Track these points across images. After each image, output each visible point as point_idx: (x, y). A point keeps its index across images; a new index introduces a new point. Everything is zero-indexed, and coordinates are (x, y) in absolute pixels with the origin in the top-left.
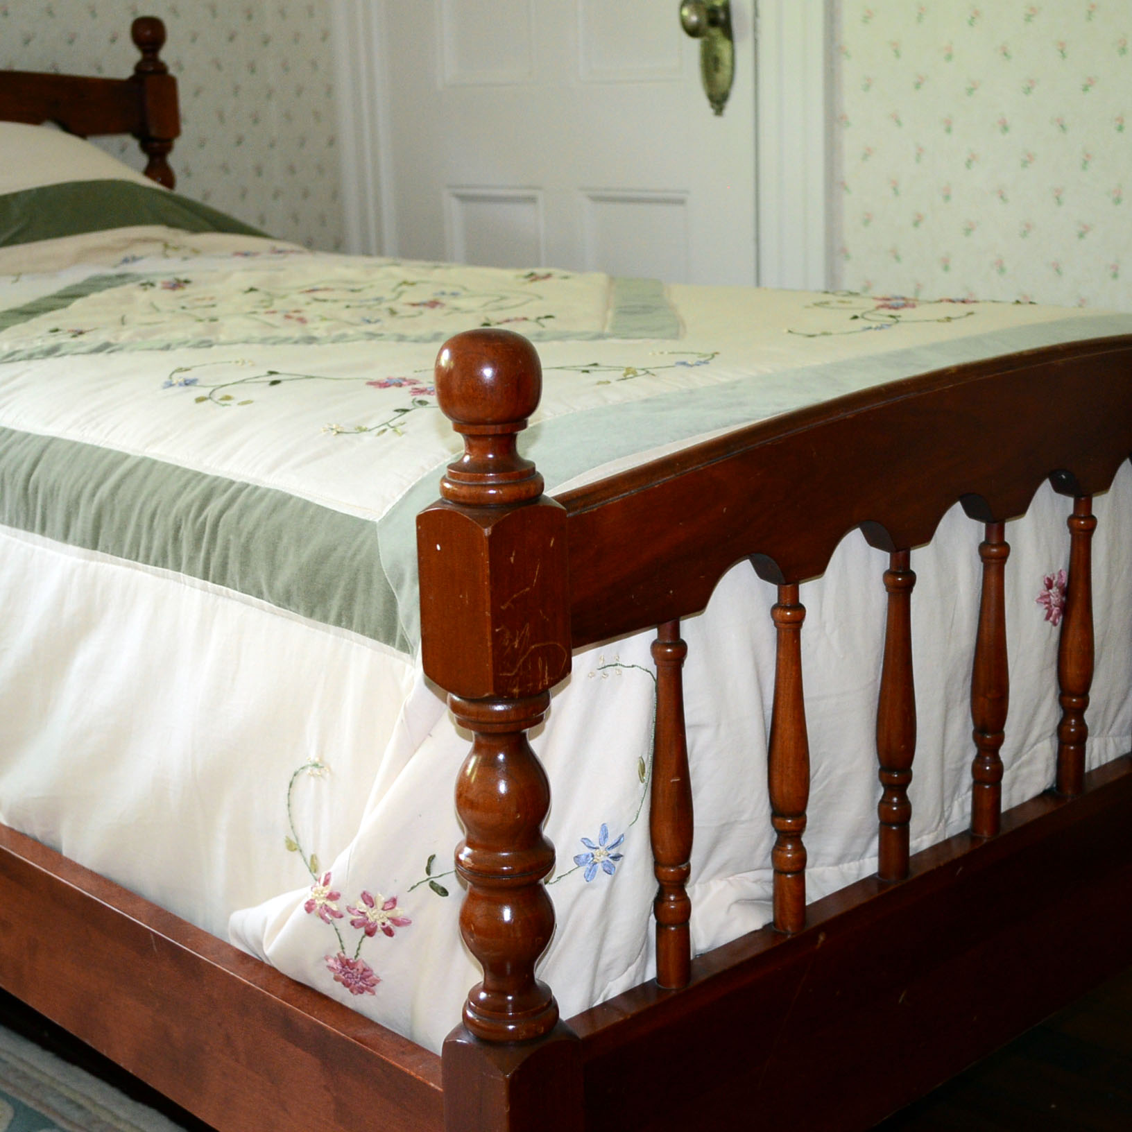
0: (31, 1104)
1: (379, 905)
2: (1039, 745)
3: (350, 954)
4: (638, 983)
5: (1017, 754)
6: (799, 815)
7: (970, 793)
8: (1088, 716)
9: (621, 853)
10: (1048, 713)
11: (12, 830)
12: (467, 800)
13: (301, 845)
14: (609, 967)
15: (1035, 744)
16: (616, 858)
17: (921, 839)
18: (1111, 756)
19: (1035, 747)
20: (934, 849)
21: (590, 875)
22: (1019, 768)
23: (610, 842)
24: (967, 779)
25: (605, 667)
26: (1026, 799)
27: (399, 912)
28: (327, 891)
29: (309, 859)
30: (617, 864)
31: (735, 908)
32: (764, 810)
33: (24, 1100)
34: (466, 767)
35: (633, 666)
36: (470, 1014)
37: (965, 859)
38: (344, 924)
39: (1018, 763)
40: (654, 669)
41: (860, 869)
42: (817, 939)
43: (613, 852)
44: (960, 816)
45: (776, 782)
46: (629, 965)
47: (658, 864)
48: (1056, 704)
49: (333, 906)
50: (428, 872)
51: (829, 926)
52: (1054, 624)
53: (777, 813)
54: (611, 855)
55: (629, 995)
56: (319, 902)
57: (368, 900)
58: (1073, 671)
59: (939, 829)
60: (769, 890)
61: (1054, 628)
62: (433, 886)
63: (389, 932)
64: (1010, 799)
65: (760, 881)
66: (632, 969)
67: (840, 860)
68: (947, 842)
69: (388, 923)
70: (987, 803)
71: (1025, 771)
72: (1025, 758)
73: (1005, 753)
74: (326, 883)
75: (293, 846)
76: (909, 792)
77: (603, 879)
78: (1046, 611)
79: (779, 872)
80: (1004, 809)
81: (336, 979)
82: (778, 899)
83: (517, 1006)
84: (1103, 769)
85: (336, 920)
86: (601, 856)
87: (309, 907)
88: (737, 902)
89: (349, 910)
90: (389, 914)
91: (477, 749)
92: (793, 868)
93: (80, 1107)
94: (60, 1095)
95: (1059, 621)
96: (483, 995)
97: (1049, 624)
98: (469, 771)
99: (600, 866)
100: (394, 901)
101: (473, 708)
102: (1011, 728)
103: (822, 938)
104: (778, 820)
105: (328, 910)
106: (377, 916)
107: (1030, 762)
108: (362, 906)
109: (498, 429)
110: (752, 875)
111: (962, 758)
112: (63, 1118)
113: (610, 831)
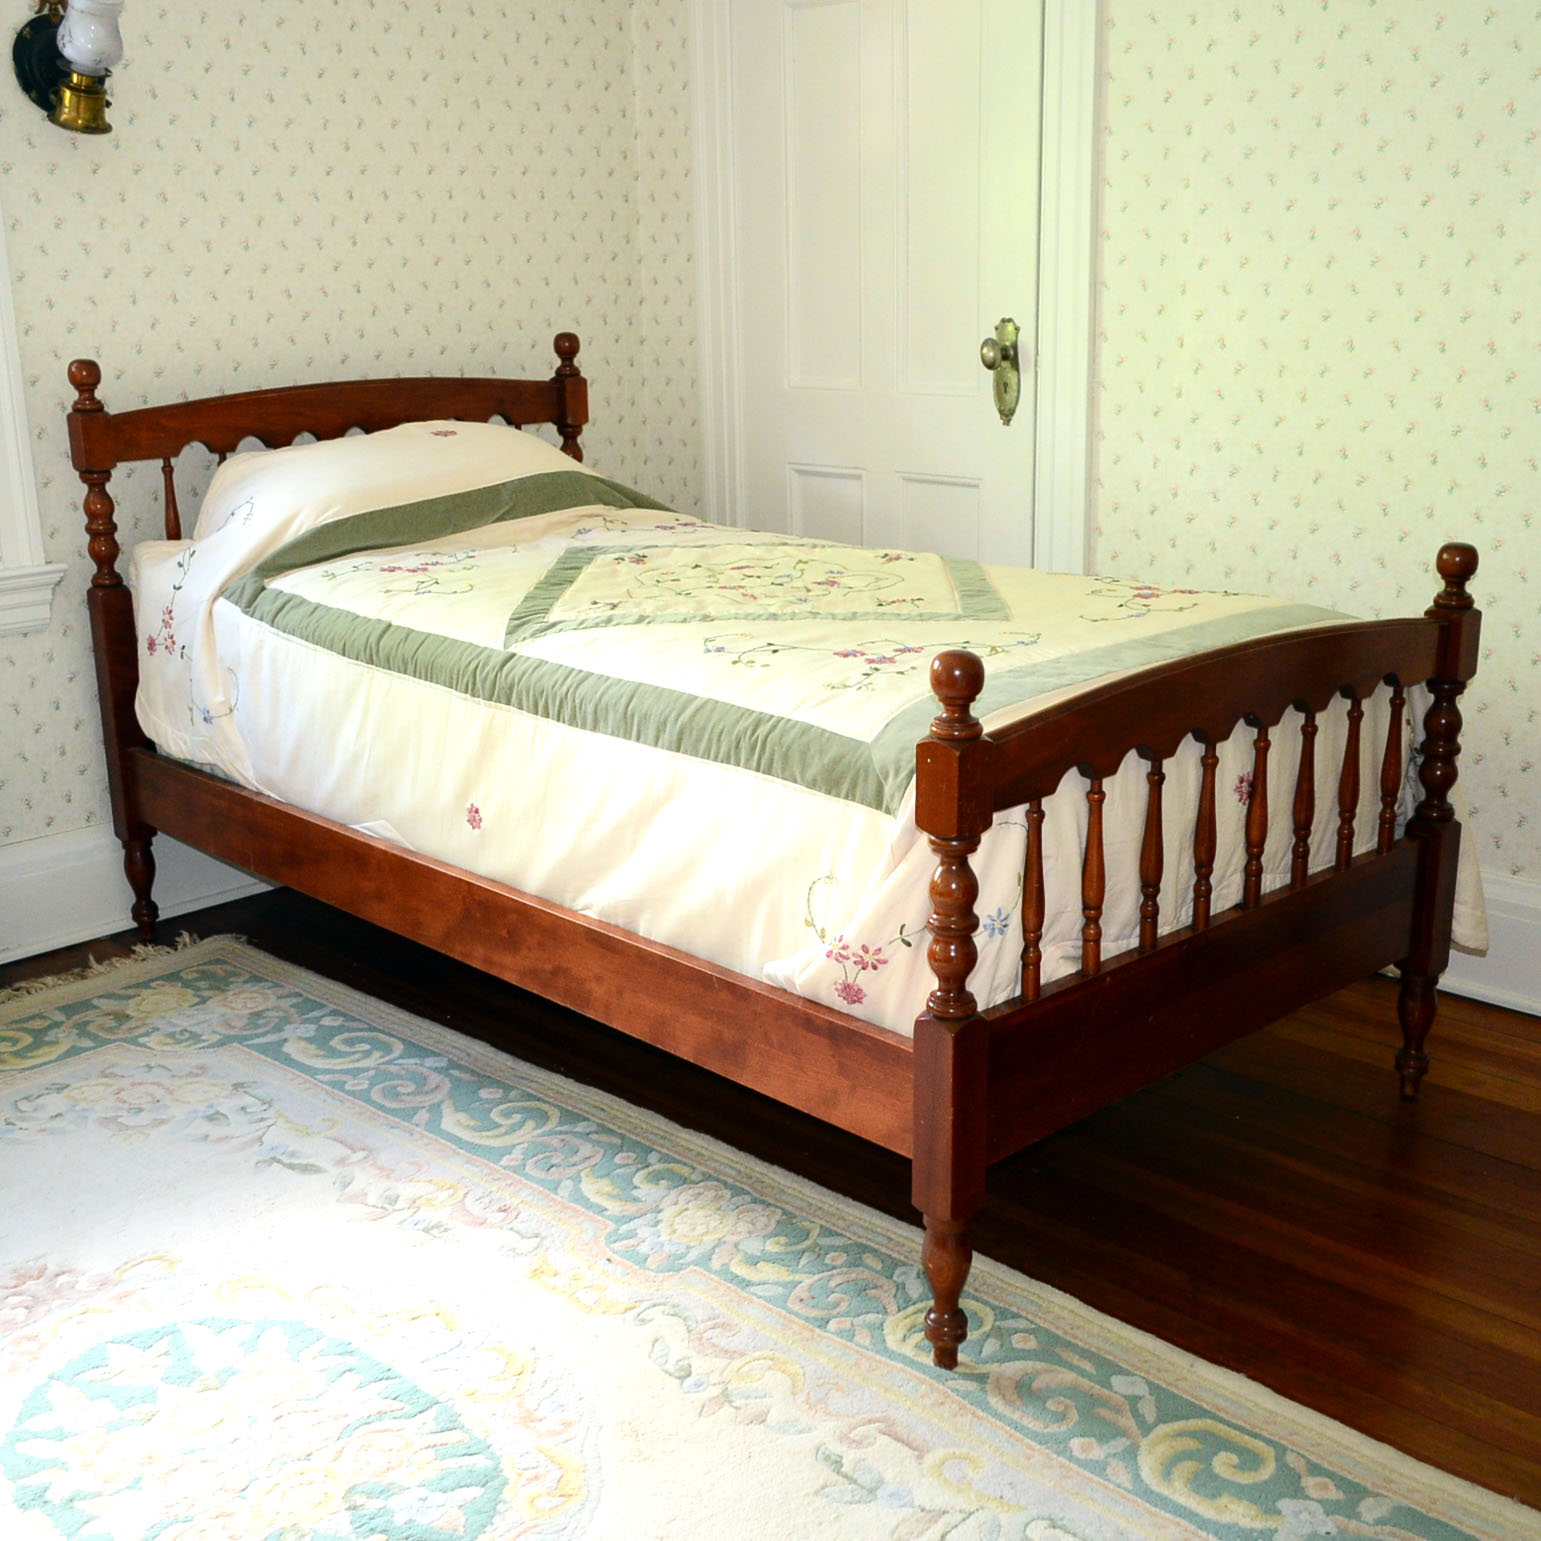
1: (871, 952)
2: (1234, 877)
3: (850, 981)
4: (1011, 997)
5: (1220, 882)
6: (1098, 908)
7: (1192, 904)
8: (1263, 859)
9: (1008, 924)
10: (1239, 858)
12: (935, 891)
13: (815, 923)
14: (997, 988)
15: (1231, 876)
16: (1005, 926)
17: (1163, 930)
18: (1278, 885)
19: (1232, 878)
20: (1170, 935)
21: (991, 935)
22: (1222, 889)
23: (1003, 917)
24: (1191, 895)
25: (1001, 824)
26: (1225, 909)
27: (881, 957)
28: (841, 945)
29: (819, 932)
30: (1005, 929)
31: (1061, 961)
32: (1079, 906)
34: (934, 876)
35: (1015, 824)
36: (931, 1004)
37: (1189, 941)
38: (849, 964)
39: (1222, 886)
40: (1026, 825)
41: (1128, 945)
42: (1106, 979)
43: (1004, 923)
44: (1186, 917)
45: (1086, 893)
46: (1008, 986)
47: (1025, 931)
48: (1244, 852)
49: (844, 953)
50: (901, 933)
51: (1111, 973)
52: (1244, 804)
53: (1086, 907)
54: (1003, 925)
55: (1006, 1003)
56: (835, 951)
57: (865, 949)
58: (1255, 834)
59: (1174, 923)
60: (1080, 952)
61: (1244, 806)
62: (903, 941)
63: (875, 968)
64: (1216, 908)
65: (1073, 946)
66: (1009, 988)
67: (1117, 939)
68: (1178, 932)
69: (875, 962)
70: (1201, 909)
71: (1225, 891)
72: (1225, 883)
73: (1213, 880)
74: (840, 940)
75: (809, 923)
76: (1158, 899)
77: (998, 937)
78: (1240, 797)
79: (1086, 941)
80: (1212, 913)
81: (839, 996)
82: (1084, 958)
83: (956, 1000)
84: (1273, 893)
85: (845, 961)
86: (998, 925)
87: (829, 955)
88: (1062, 958)
89: (854, 955)
90: (876, 957)
91: (942, 863)
92: (1094, 937)
94: (586, 1103)
95: (1247, 802)
96: (939, 994)
97: (1241, 804)
98: (936, 878)
99: (997, 931)
100: (880, 950)
101: (944, 843)
102: (1217, 864)
103: (1108, 979)
104: (1087, 912)
105: (841, 955)
106: (868, 958)
107: (1228, 886)
108: (861, 953)
109: (959, 702)
110: (1069, 943)
111: (1189, 880)
113: (1003, 912)
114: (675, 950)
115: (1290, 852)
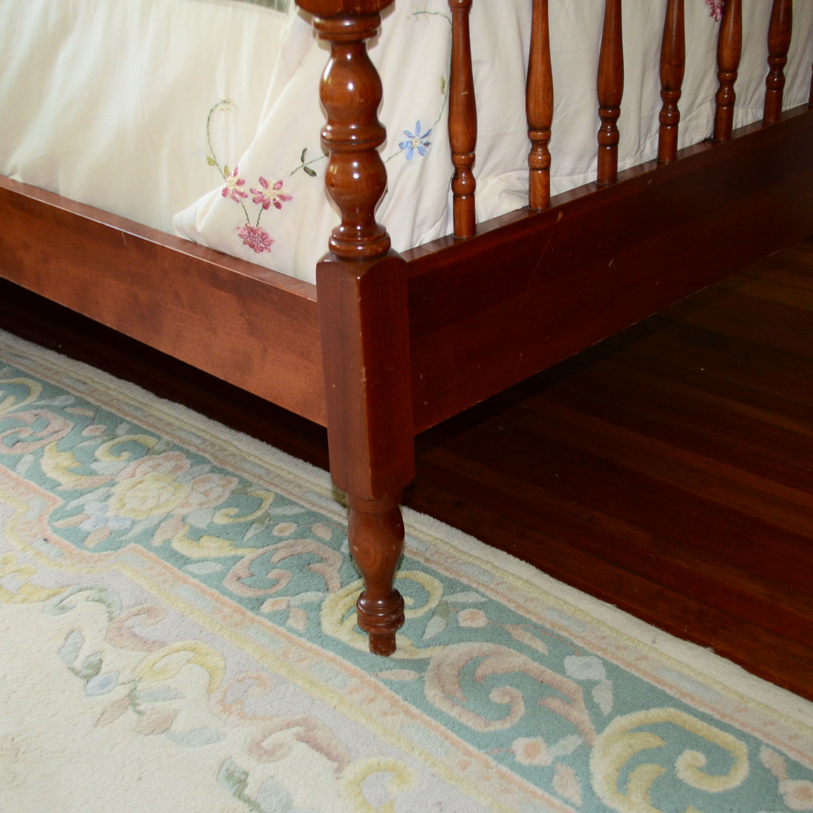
0: (53, 383)
1: (271, 186)
2: (703, 107)
3: (253, 224)
4: (441, 236)
5: (690, 109)
6: (547, 129)
7: (657, 135)
8: (737, 87)
9: (430, 141)
10: (710, 85)
11: (25, 184)
12: (327, 95)
13: (218, 161)
14: (423, 223)
15: (700, 105)
16: (427, 144)
17: (625, 163)
18: (750, 121)
19: (701, 107)
20: (633, 169)
21: (409, 156)
22: (690, 120)
23: (422, 133)
24: (656, 124)
25: (417, 13)
26: (694, 143)
27: (285, 191)
28: (236, 180)
29: (223, 170)
30: (427, 149)
31: (504, 195)
32: (523, 127)
33: (49, 381)
34: (323, 75)
35: (436, 14)
36: (333, 243)
37: (652, 174)
38: (248, 202)
39: (690, 117)
40: (450, 15)
41: (586, 179)
42: (558, 216)
43: (425, 141)
44: (650, 151)
45: (532, 106)
46: (436, 222)
47: (454, 153)
48: (716, 77)
49: (241, 189)
50: (303, 160)
51: (565, 208)
52: (716, 20)
53: (532, 128)
54: (424, 142)
55: (436, 242)
56: (231, 189)
57: (263, 182)
58: (727, 54)
59: (637, 156)
60: (526, 186)
61: (716, 23)
62: (306, 169)
63: (278, 206)
64: (683, 142)
65: (520, 178)
66: (438, 224)
67: (572, 173)
68: (641, 166)
69: (278, 199)
70: (668, 140)
71: (694, 123)
72: (694, 114)
73: (682, 105)
74: (235, 174)
75: (212, 162)
76: (618, 124)
77: (418, 158)
78: (711, 10)
79: (533, 169)
80: (679, 147)
81: (244, 243)
82: (532, 192)
83: (364, 234)
84: (744, 128)
85: (243, 200)
86: (417, 143)
87: (225, 193)
88: (505, 191)
89: (251, 191)
90: (278, 192)
91: (333, 54)
92: (542, 166)
93: (85, 383)
95: (719, 17)
96: (342, 229)
97: (712, 19)
98: (326, 77)
99: (416, 150)
100: (281, 183)
101: (329, 24)
102: (686, 87)
103: (560, 215)
104: (533, 133)
105: (237, 192)
106: (270, 194)
107: (697, 117)
108: (260, 188)
110: (514, 175)
111: (653, 108)
112: (74, 389)
113: (422, 126)
114: (90, 207)
115: (764, 83)
